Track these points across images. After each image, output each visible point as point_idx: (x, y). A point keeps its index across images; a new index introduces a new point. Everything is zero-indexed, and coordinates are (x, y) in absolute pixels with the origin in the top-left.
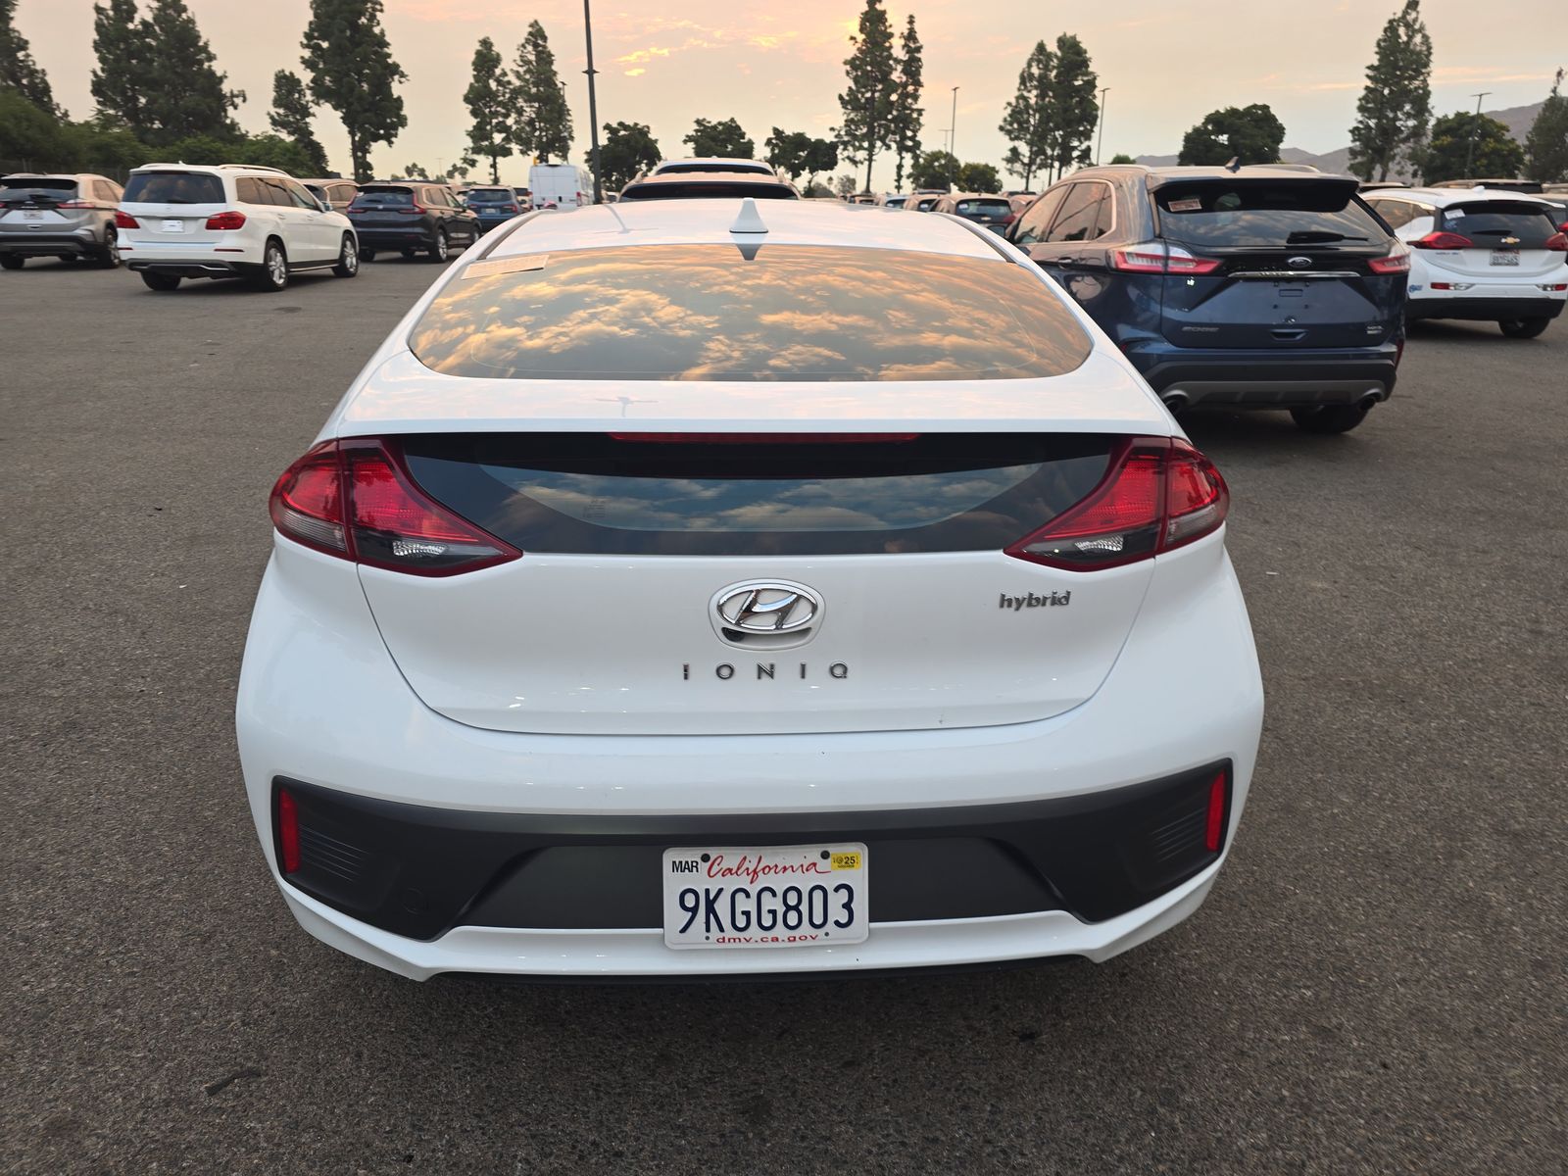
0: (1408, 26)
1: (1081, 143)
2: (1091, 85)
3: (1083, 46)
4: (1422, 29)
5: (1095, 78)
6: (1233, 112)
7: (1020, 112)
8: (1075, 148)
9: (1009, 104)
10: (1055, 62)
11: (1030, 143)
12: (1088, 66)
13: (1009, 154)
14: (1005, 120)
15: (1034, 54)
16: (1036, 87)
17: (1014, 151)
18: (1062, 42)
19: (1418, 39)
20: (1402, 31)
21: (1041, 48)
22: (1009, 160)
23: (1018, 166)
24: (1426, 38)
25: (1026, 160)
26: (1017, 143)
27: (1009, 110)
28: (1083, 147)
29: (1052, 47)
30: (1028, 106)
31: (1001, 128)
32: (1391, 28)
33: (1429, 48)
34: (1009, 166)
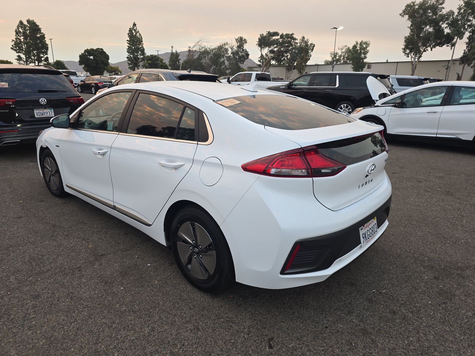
0: (135, 31)
1: (44, 56)
2: (43, 37)
3: (37, 24)
4: (138, 32)
5: (44, 35)
6: (92, 50)
7: (18, 43)
8: (42, 57)
9: (13, 40)
10: (28, 28)
11: (25, 54)
12: (41, 31)
13: (17, 57)
14: (13, 46)
15: (19, 24)
16: (23, 36)
17: (19, 56)
18: (28, 21)
19: (138, 34)
20: (133, 31)
21: (21, 22)
22: (18, 60)
23: (21, 62)
24: (140, 35)
25: (25, 60)
26: (19, 54)
27: (13, 43)
28: (45, 57)
29: (25, 23)
30: (21, 42)
31: (12, 49)
32: (130, 30)
33: (141, 37)
34: (18, 62)
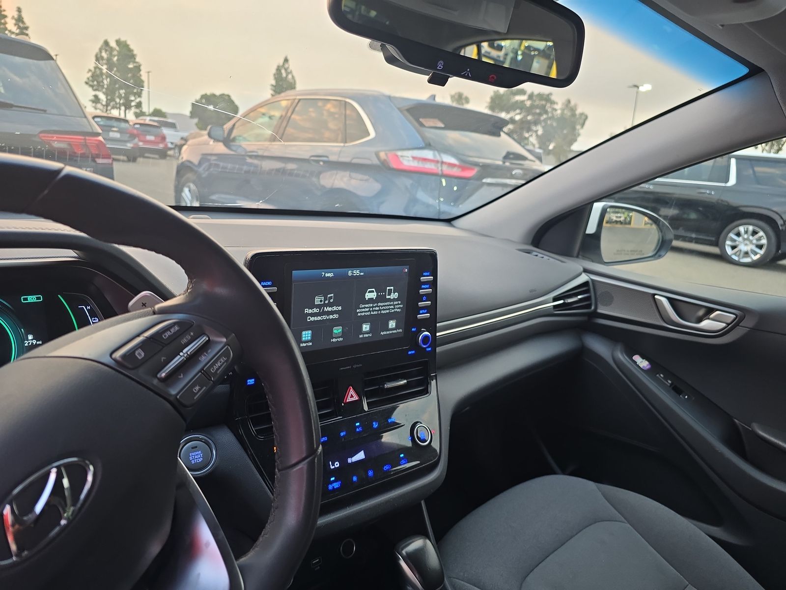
0: (286, 70)
1: (136, 99)
2: (138, 68)
3: (132, 47)
4: (291, 72)
5: (140, 66)
6: (214, 95)
7: (97, 76)
8: (132, 101)
9: (90, 70)
10: (115, 53)
11: (106, 94)
12: (135, 59)
13: (93, 98)
14: (88, 79)
15: (102, 46)
16: (106, 64)
17: (96, 96)
18: (118, 42)
19: (290, 76)
20: (283, 71)
21: (106, 43)
22: (93, 102)
23: (99, 106)
24: (293, 77)
25: (104, 103)
26: (97, 93)
27: (90, 74)
28: (138, 100)
29: (113, 44)
30: (102, 74)
31: (86, 83)
32: (279, 69)
33: (295, 81)
34: (94, 105)
